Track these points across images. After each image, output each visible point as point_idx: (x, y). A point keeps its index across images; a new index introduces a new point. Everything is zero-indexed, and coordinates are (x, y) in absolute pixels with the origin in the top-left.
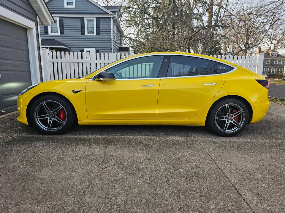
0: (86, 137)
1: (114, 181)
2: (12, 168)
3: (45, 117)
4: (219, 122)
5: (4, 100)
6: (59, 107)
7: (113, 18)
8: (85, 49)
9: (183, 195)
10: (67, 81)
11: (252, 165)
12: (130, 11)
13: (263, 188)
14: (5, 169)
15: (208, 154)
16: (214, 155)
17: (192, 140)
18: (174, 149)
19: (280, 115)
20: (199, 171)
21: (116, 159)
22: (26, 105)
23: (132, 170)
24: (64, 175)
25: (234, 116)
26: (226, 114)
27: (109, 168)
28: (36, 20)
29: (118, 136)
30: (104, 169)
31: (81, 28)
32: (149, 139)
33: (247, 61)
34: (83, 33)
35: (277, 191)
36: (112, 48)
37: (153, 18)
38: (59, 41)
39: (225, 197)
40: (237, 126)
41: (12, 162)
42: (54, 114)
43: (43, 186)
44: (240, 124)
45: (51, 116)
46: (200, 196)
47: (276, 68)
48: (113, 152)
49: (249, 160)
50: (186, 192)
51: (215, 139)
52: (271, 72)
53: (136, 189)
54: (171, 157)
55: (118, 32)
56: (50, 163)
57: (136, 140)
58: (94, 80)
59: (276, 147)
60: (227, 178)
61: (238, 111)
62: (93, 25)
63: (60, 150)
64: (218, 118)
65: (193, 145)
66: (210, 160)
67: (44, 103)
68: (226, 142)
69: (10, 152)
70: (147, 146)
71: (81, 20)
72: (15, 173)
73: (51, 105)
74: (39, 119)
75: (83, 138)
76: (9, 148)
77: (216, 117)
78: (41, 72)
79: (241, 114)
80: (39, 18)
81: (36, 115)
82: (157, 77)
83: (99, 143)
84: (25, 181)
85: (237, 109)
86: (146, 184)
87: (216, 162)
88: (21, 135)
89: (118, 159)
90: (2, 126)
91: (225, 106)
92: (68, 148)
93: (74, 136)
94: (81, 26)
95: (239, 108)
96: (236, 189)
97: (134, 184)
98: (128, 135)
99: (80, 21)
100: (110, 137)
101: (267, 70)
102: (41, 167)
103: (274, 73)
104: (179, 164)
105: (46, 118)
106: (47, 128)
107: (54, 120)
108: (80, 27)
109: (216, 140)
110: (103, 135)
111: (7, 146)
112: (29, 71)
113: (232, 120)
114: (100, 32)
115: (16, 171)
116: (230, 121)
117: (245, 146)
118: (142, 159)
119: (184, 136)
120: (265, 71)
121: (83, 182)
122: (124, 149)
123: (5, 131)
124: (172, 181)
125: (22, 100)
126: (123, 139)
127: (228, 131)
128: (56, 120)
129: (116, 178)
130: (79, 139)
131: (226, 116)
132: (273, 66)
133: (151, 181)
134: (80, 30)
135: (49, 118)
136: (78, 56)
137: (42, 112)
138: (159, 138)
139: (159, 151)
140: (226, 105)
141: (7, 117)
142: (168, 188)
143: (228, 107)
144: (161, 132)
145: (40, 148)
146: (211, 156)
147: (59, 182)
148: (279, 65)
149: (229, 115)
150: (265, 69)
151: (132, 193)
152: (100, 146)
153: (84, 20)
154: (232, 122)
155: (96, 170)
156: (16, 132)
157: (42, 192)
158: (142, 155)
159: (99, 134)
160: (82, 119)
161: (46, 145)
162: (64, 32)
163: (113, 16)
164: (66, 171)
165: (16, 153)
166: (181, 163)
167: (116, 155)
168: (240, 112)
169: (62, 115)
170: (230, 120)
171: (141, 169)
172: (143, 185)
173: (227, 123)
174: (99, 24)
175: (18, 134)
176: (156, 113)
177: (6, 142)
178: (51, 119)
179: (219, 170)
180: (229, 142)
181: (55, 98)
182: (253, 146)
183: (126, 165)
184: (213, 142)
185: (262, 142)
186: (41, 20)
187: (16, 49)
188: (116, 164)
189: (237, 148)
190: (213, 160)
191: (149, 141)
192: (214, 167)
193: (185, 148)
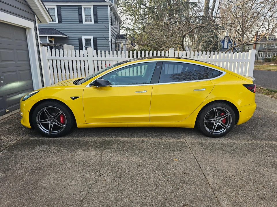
0: (85, 139)
1: (109, 189)
2: (19, 176)
3: (46, 121)
4: (207, 124)
5: (8, 100)
6: (59, 112)
7: (110, 6)
8: (84, 38)
9: (169, 204)
10: (65, 88)
11: (234, 170)
13: (240, 196)
14: (12, 177)
15: (195, 158)
16: (201, 159)
17: (181, 142)
18: (164, 153)
20: (186, 178)
21: (112, 165)
22: (28, 111)
23: (126, 178)
24: (65, 183)
25: (222, 119)
26: (214, 117)
27: (105, 176)
28: (34, 19)
29: (114, 138)
30: (100, 176)
31: (79, 16)
32: (142, 142)
34: (81, 21)
35: (252, 199)
36: (110, 36)
37: (150, 8)
38: (58, 30)
39: (206, 206)
40: (224, 128)
41: (18, 170)
42: (54, 118)
43: (46, 195)
44: (227, 126)
45: (51, 121)
46: (183, 205)
47: (272, 52)
48: (109, 157)
49: (232, 165)
50: (171, 201)
51: (204, 140)
52: (268, 56)
53: (128, 198)
54: (161, 163)
55: (116, 19)
56: (52, 170)
57: (130, 142)
58: (91, 87)
59: (259, 150)
60: (210, 185)
61: (225, 114)
62: (90, 13)
63: (61, 154)
64: (207, 121)
65: (182, 148)
66: (196, 165)
67: (45, 109)
68: (213, 144)
69: (16, 158)
70: (140, 150)
71: (79, 8)
72: (22, 181)
73: (51, 111)
74: (41, 124)
75: (82, 141)
76: (15, 152)
77: (205, 120)
78: (41, 69)
79: (229, 117)
80: (37, 17)
81: (38, 120)
82: (150, 83)
83: (96, 146)
84: (30, 190)
85: (225, 113)
86: (137, 193)
87: (201, 167)
88: (25, 138)
90: (7, 127)
92: (68, 152)
93: (73, 139)
94: (79, 14)
95: (227, 112)
96: (216, 197)
97: (126, 193)
98: (123, 137)
99: (77, 9)
100: (107, 139)
101: (264, 55)
102: (45, 175)
103: (270, 57)
104: (168, 170)
105: (48, 122)
106: (48, 131)
107: (54, 124)
108: (78, 15)
110: (100, 137)
111: (13, 151)
112: (29, 70)
113: (220, 123)
114: (97, 20)
115: (22, 179)
116: (218, 124)
117: (230, 149)
118: (135, 165)
119: (175, 137)
120: (261, 56)
121: (81, 191)
122: (119, 154)
123: (10, 132)
124: (160, 189)
126: (118, 141)
127: (216, 133)
128: (56, 124)
129: (110, 187)
130: (78, 141)
131: (214, 119)
132: (269, 50)
133: (141, 189)
134: (78, 19)
137: (43, 117)
138: (152, 139)
139: (151, 156)
140: (214, 109)
141: (11, 116)
142: (156, 197)
143: (216, 111)
144: (154, 133)
145: (43, 153)
146: (198, 160)
147: (60, 191)
148: (276, 49)
149: (217, 118)
150: (262, 53)
151: (124, 202)
152: (97, 151)
153: (81, 8)
154: (220, 124)
155: (93, 177)
156: (20, 134)
157: (46, 202)
158: (135, 160)
159: (97, 136)
160: (81, 123)
161: (48, 149)
162: (62, 21)
163: (110, 4)
164: (67, 179)
165: (21, 158)
166: (169, 168)
167: (111, 160)
168: (228, 115)
169: (62, 119)
170: (217, 122)
171: (133, 176)
172: (135, 194)
173: (215, 125)
174: (97, 12)
175: (22, 136)
176: (149, 117)
177: (12, 146)
178: (52, 123)
179: (204, 177)
180: (216, 143)
181: (55, 104)
182: (237, 148)
183: (120, 171)
184: (202, 144)
185: (247, 144)
186: (39, 19)
187: (17, 49)
188: (111, 171)
189: (223, 151)
190: (199, 165)
191: (142, 143)
192: (199, 173)
193: (175, 152)
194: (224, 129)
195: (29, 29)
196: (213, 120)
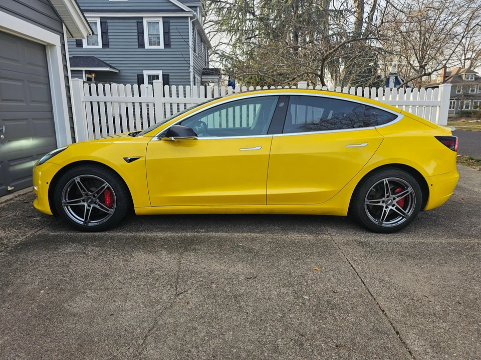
0: (149, 235)
1: (194, 317)
2: (27, 295)
3: (79, 201)
4: (371, 208)
5: (11, 169)
6: (103, 186)
7: (192, 18)
8: (146, 73)
9: (308, 344)
10: (115, 142)
11: (426, 287)
12: (220, 9)
13: (443, 330)
14: (15, 296)
15: (352, 266)
16: (362, 269)
17: (325, 241)
18: (295, 258)
19: (476, 190)
20: (337, 300)
21: (199, 278)
22: (47, 183)
23: (225, 298)
24: (112, 307)
25: (397, 199)
26: (383, 196)
27: (187, 295)
28: (61, 30)
29: (202, 234)
30: (178, 295)
31: (138, 36)
32: (253, 239)
33: (422, 98)
34: (141, 45)
35: (465, 337)
36: (191, 70)
37: (261, 19)
38: (101, 59)
39: (379, 347)
40: (401, 216)
41: (27, 284)
42: (94, 196)
43: (78, 327)
44: (407, 211)
45: (89, 201)
46: (337, 346)
47: (472, 100)
48: (193, 264)
49: (421, 278)
50: (313, 338)
51: (365, 237)
52: (464, 107)
53: (231, 333)
54: (290, 274)
55: (202, 42)
56: (89, 285)
57: (231, 240)
58: (160, 139)
59: (467, 253)
60: (383, 311)
61: (404, 189)
62: (158, 30)
63: (106, 259)
64: (370, 202)
65: (326, 250)
66: (355, 278)
67: (77, 179)
68: (383, 244)
69: (22, 265)
70: (250, 252)
71: (138, 23)
72: (32, 304)
73: (88, 183)
74: (70, 206)
75: (144, 238)
76: (21, 256)
77: (366, 200)
78: (71, 118)
79: (410, 196)
80: (66, 27)
81: (65, 200)
82: (267, 134)
83: (170, 246)
84: (48, 319)
85: (403, 187)
86: (247, 324)
87: (365, 281)
88: (40, 232)
89: (201, 277)
90: (10, 215)
91: (382, 183)
92: (118, 256)
93: (128, 234)
94: (138, 33)
95: (406, 186)
96: (398, 333)
97: (227, 324)
98: (218, 232)
99: (136, 24)
100: (188, 235)
101: (457, 105)
102: (75, 292)
103: (469, 109)
104: (303, 286)
105: (82, 203)
106: (83, 220)
107: (94, 208)
108: (136, 34)
109: (367, 239)
110: (176, 232)
111: (19, 253)
112: (51, 119)
113: (393, 206)
114: (170, 42)
115: (33, 299)
116: (390, 207)
117: (414, 251)
118: (242, 278)
119: (312, 233)
120: (454, 107)
121: (143, 321)
122: (211, 258)
123: (13, 224)
124: (291, 318)
125: (40, 173)
126: (210, 238)
127: (386, 224)
128: (98, 207)
129: (198, 313)
130: (136, 238)
131: (384, 199)
132: (467, 96)
133: (255, 319)
134: (137, 41)
135: (86, 204)
136: (133, 91)
137: (74, 193)
138: (271, 236)
139: (270, 262)
140: (384, 180)
141: (16, 197)
142: (284, 332)
143: (386, 183)
144: (274, 225)
145: (72, 257)
146: (357, 270)
147: (104, 320)
148: (478, 95)
149: (388, 197)
150: (454, 102)
151: (224, 340)
152: (171, 253)
153: (142, 22)
154: (394, 208)
155: (165, 297)
156: (32, 226)
157: (76, 340)
158: (241, 268)
159: (171, 230)
160: (141, 206)
161: (82, 250)
162: (110, 44)
163: (192, 15)
164: (116, 300)
165: (32, 265)
166: (306, 284)
167: (198, 269)
168: (408, 192)
169: (107, 199)
170: (390, 205)
171: (240, 296)
172: (243, 326)
173: (385, 211)
174: (169, 29)
175: (36, 230)
176: (265, 195)
177: (17, 246)
178: (89, 206)
179: (370, 297)
180: (389, 243)
181: (96, 171)
182: (428, 250)
183: (214, 288)
184: (362, 244)
185: (444, 243)
186: (69, 30)
187: (29, 81)
188: (197, 287)
189: (402, 255)
190: (360, 278)
191: (253, 242)
192: (362, 290)
193: (313, 256)
194: (401, 218)
195: (52, 46)
196: (381, 200)
